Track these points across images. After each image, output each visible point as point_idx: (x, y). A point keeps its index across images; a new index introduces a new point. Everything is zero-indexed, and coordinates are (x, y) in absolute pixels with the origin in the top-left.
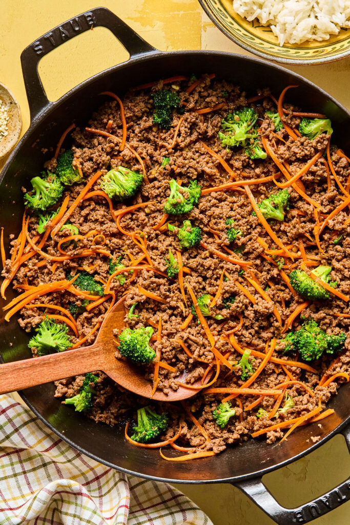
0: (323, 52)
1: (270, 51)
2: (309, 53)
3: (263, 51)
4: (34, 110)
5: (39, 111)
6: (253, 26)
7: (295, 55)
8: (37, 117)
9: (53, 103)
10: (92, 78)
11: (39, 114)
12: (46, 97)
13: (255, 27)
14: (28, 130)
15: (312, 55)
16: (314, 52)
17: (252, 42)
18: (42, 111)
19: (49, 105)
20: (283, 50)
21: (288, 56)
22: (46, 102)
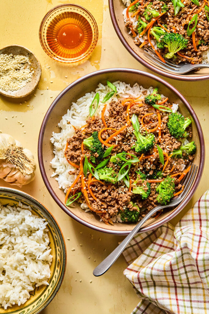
0: (59, 262)
1: (51, 293)
2: (57, 270)
3: (49, 297)
6: (34, 296)
7: (57, 279)
13: (35, 294)
15: (59, 269)
16: (58, 267)
17: (42, 302)
20: (52, 284)
21: (56, 283)
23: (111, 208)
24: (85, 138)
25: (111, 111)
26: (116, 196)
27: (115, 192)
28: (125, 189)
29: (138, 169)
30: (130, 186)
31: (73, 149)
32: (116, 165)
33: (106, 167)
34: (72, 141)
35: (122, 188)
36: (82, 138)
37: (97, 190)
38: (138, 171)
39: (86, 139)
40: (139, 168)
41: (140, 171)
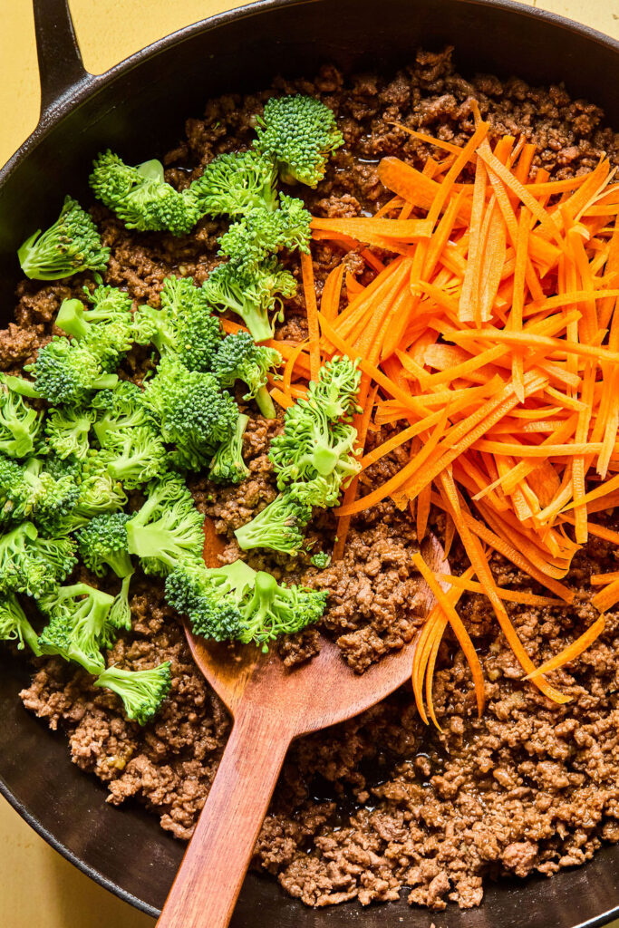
4: (50, 91)
5: (62, 94)
8: (56, 106)
9: (95, 76)
10: (188, 29)
11: (62, 99)
12: (80, 63)
14: (34, 133)
18: (69, 93)
19: (85, 80)
22: (80, 73)
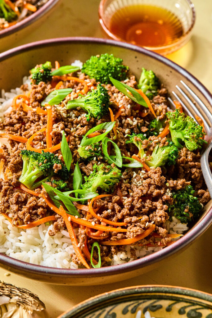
23: (154, 214)
24: (18, 178)
25: (11, 130)
26: (142, 191)
27: (135, 189)
28: (141, 174)
29: (126, 136)
30: (142, 163)
31: (19, 207)
32: (95, 158)
33: (85, 177)
34: (7, 201)
35: (135, 178)
36: (14, 181)
37: (109, 211)
38: (128, 138)
39: (22, 176)
40: (124, 134)
41: (129, 135)
